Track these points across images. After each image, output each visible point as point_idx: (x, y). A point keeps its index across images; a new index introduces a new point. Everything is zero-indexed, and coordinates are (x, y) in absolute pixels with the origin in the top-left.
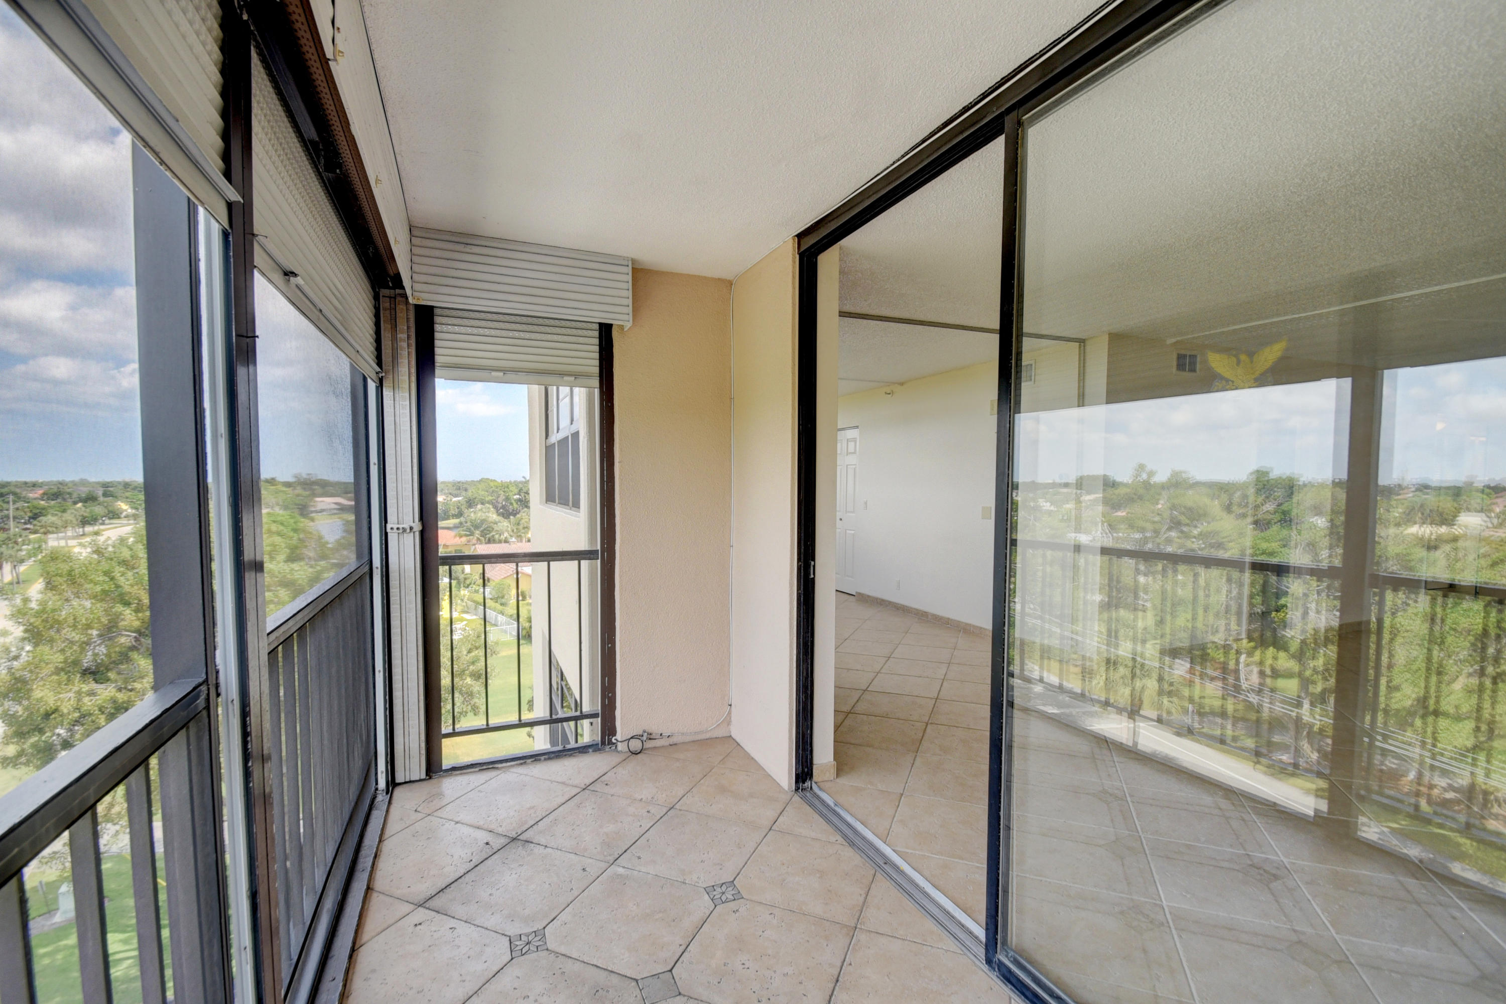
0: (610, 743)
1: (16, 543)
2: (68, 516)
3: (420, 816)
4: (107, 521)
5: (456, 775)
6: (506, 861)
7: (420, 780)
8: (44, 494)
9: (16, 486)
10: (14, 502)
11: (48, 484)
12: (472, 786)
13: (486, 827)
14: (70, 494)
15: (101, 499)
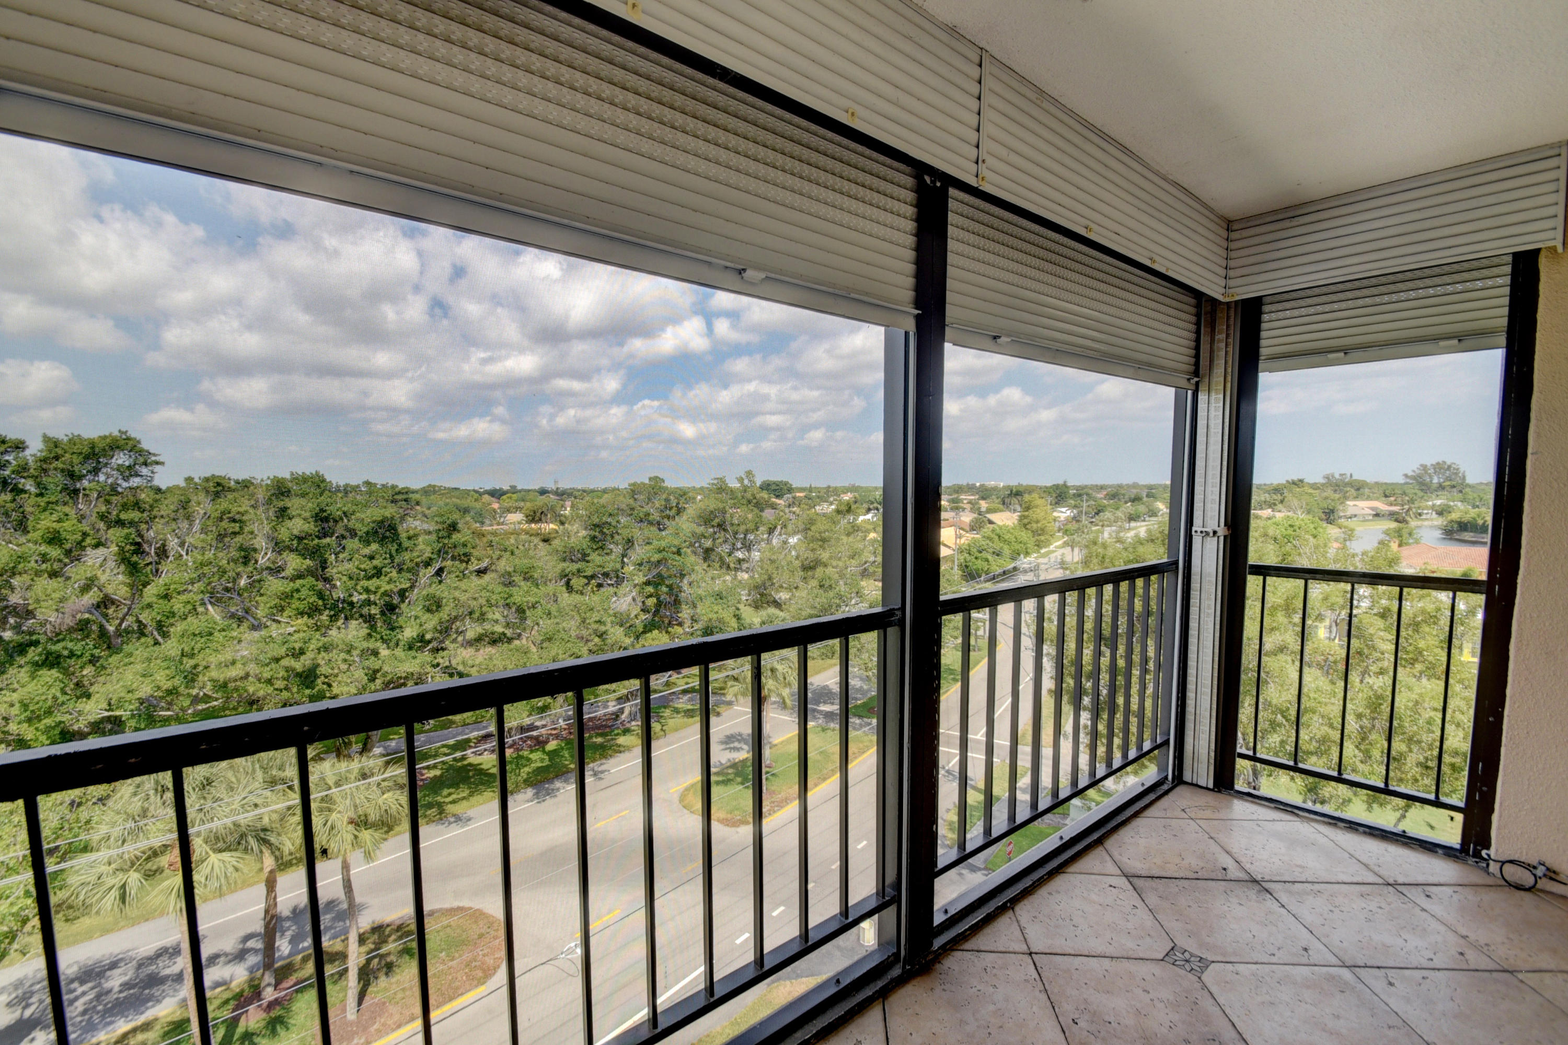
0: (1477, 855)
1: (1083, 532)
2: (1119, 514)
3: (1183, 815)
4: (1147, 519)
5: (1247, 801)
6: (1229, 892)
7: (1207, 788)
8: (1107, 495)
9: (1091, 489)
10: (1087, 501)
11: (1111, 486)
12: (1255, 817)
13: (1236, 856)
14: (1124, 495)
15: (1145, 499)
